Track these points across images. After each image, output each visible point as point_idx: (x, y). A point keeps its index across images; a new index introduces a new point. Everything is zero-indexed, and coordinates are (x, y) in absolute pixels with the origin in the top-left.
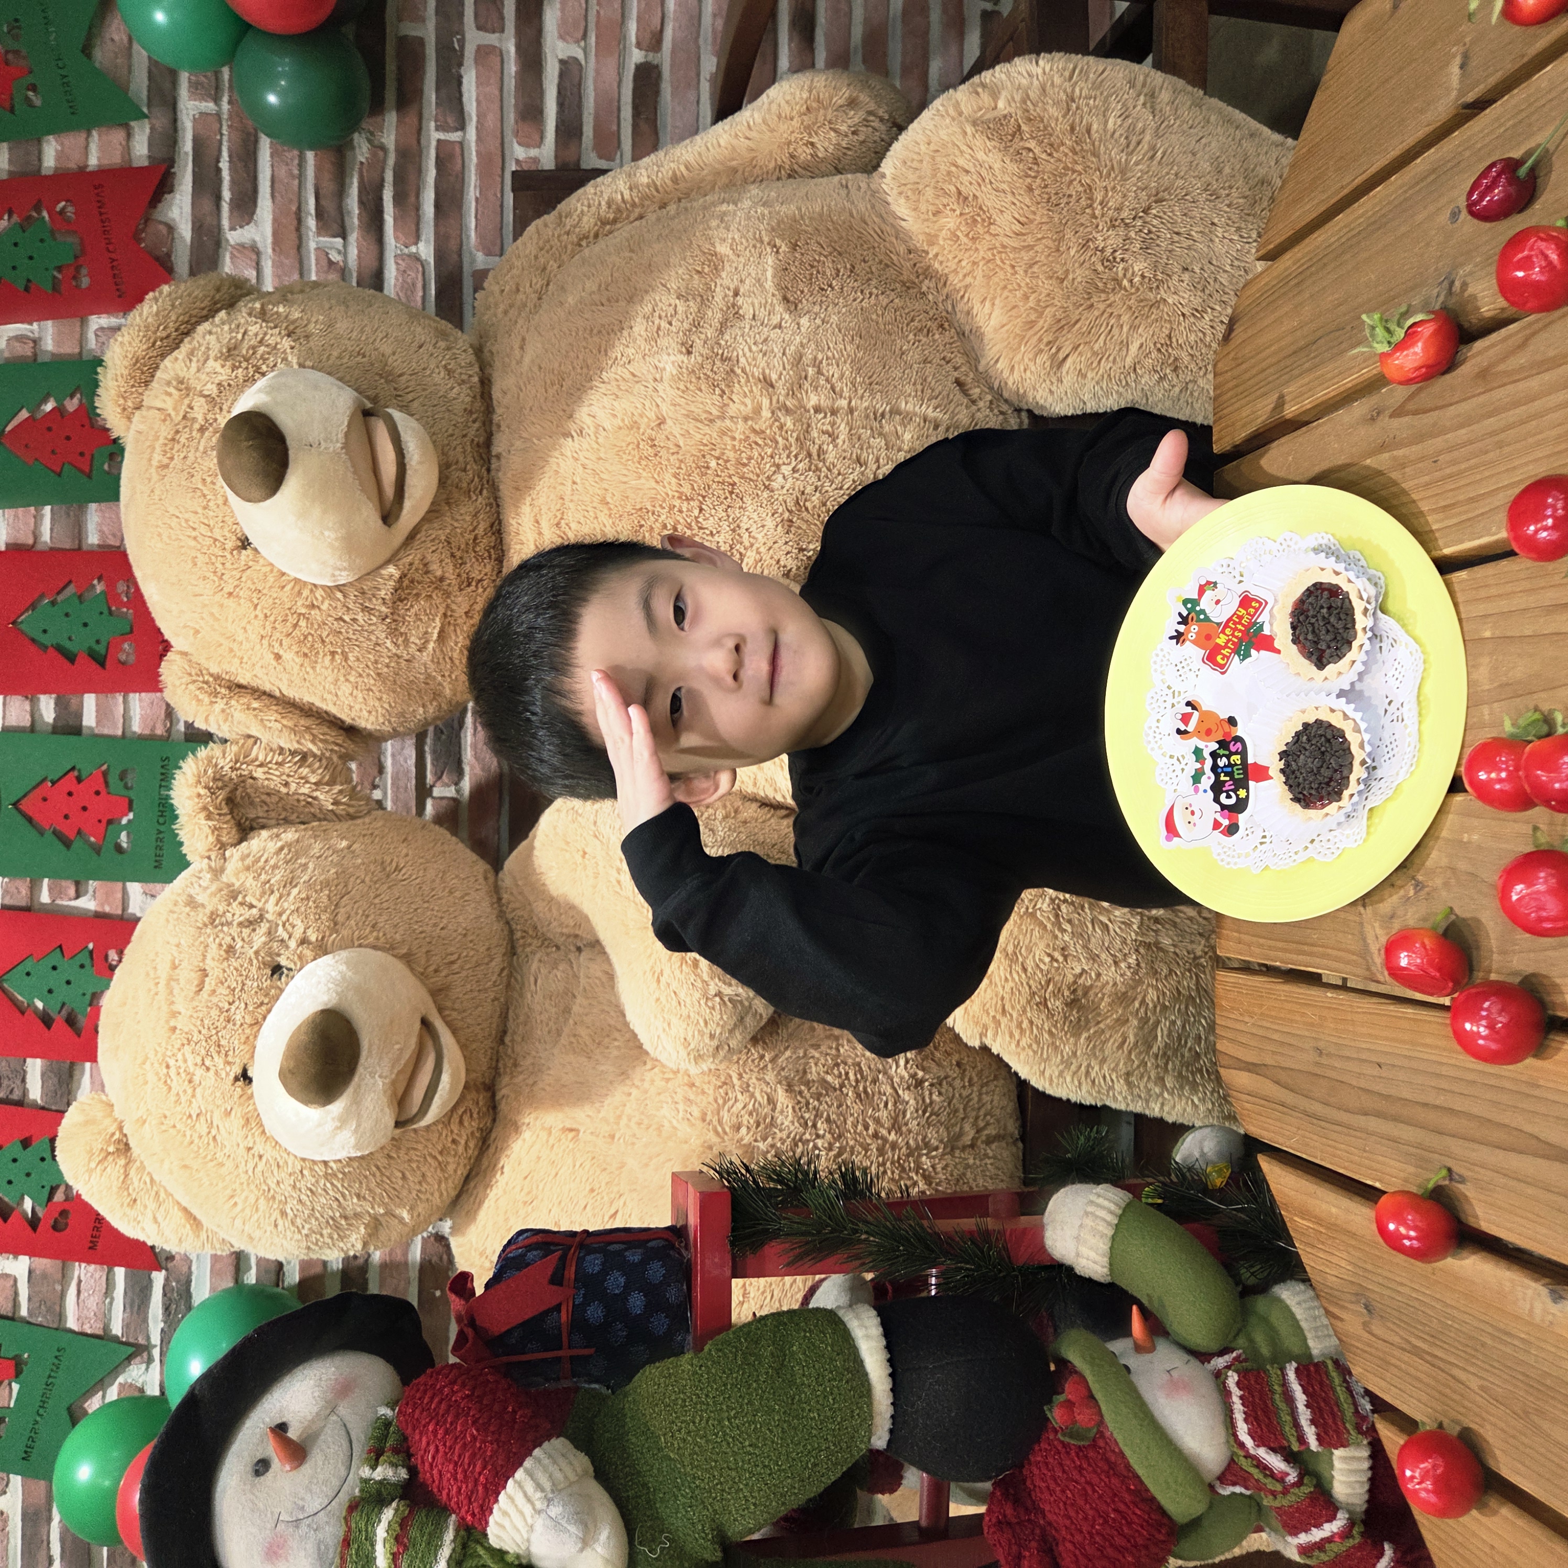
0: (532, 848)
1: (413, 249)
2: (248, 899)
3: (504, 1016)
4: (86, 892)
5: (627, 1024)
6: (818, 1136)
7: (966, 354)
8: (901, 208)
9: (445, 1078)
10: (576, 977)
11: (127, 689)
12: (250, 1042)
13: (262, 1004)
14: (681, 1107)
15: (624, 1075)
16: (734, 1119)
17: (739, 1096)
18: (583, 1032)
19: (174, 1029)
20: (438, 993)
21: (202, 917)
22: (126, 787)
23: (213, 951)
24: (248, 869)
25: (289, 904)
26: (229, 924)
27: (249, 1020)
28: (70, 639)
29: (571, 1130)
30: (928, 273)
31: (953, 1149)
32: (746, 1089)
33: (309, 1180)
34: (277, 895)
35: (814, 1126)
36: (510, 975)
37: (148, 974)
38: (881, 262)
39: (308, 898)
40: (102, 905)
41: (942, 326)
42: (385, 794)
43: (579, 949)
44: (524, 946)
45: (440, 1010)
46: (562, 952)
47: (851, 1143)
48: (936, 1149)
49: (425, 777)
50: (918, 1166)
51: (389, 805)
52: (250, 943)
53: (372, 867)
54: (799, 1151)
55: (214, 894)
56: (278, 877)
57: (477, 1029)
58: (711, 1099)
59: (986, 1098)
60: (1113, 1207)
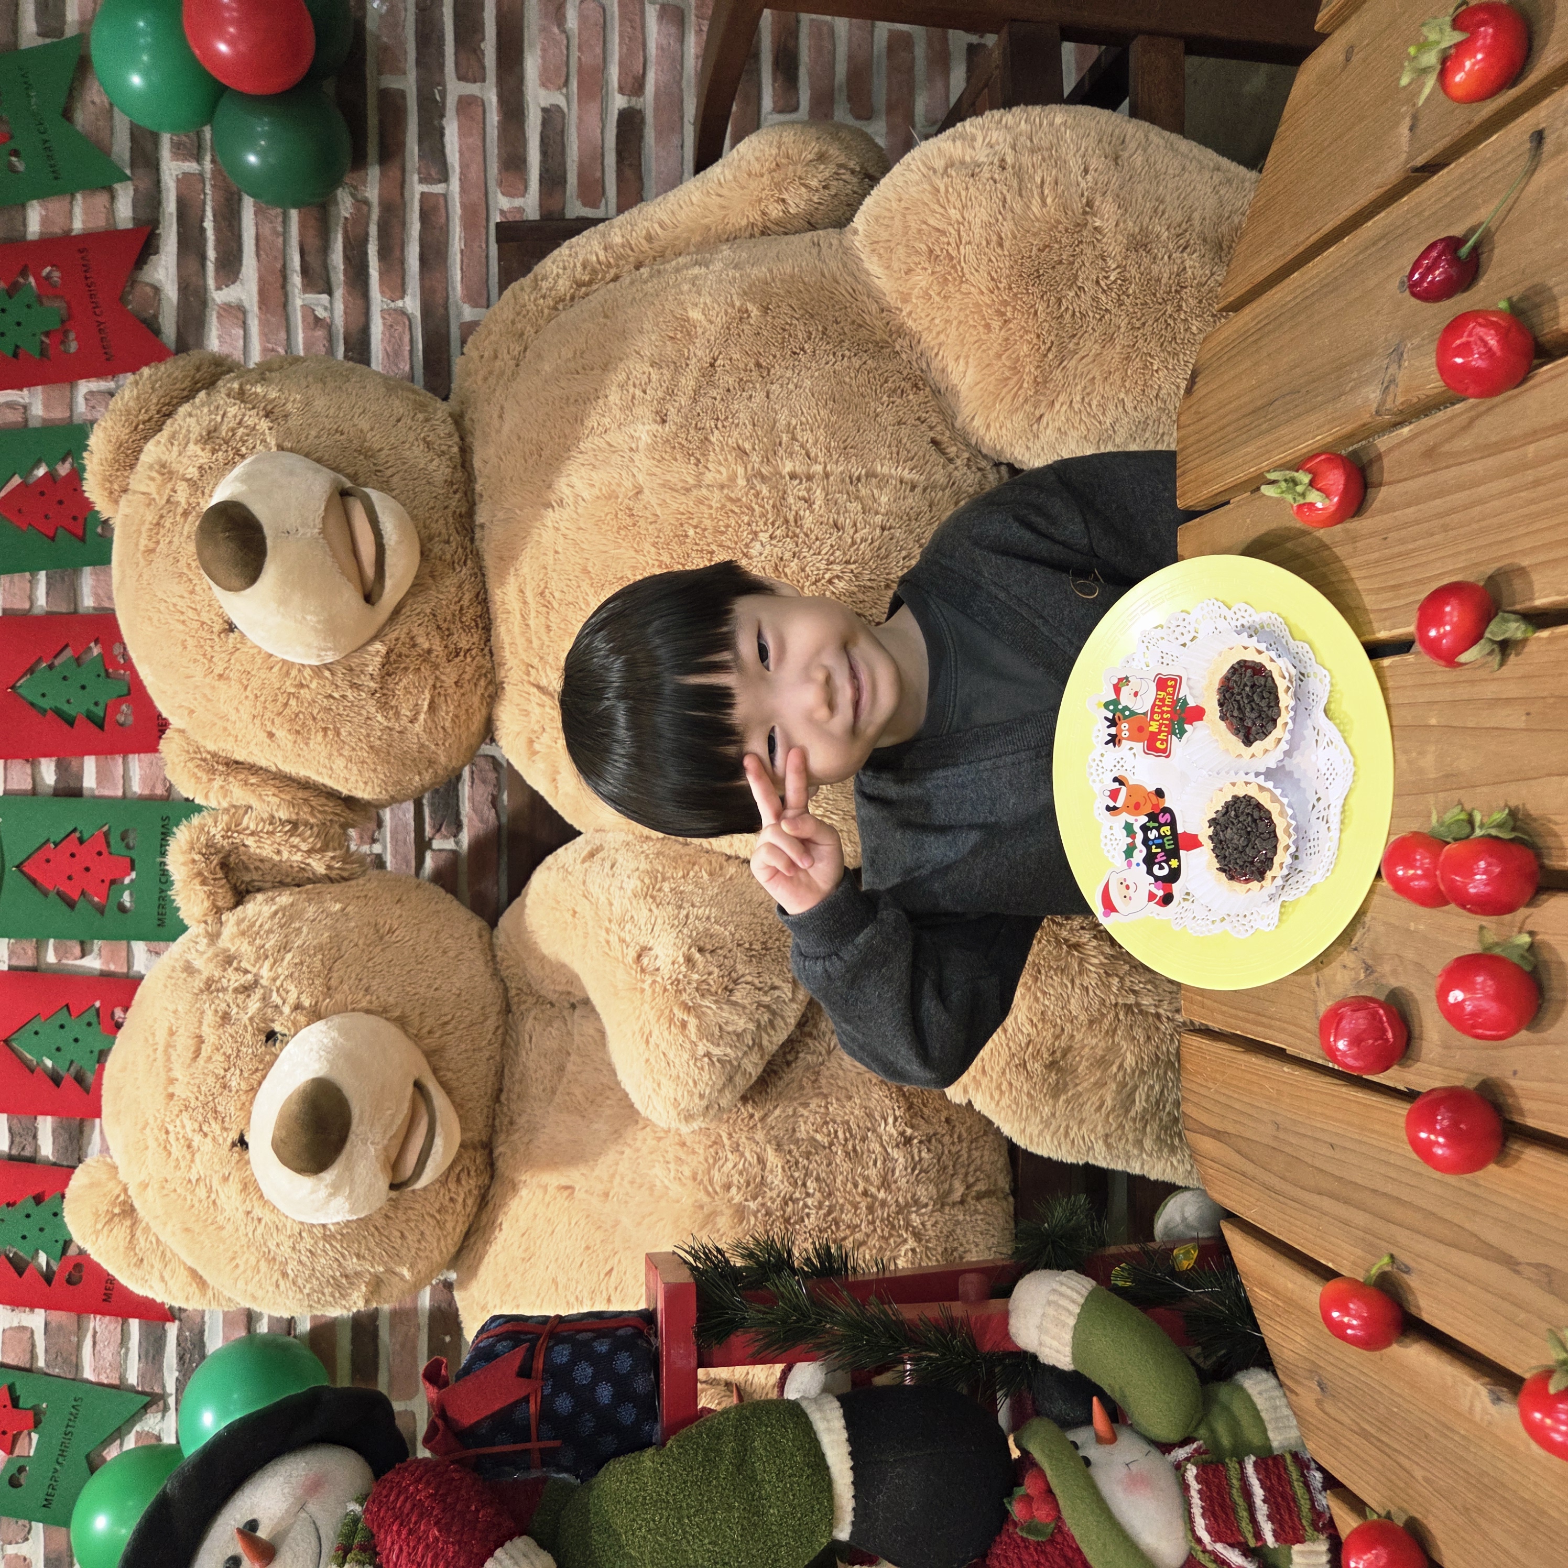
0: (523, 906)
1: (400, 303)
2: (244, 965)
3: (500, 1074)
4: (91, 951)
5: (618, 1083)
6: (808, 1195)
7: (941, 412)
8: (873, 266)
9: (438, 1142)
10: (569, 1034)
11: (126, 751)
12: (246, 1109)
13: (257, 1070)
14: (672, 1166)
15: (617, 1134)
16: (725, 1179)
17: (730, 1156)
18: (577, 1091)
19: (171, 1096)
20: (430, 1055)
21: (198, 983)
22: (128, 847)
23: (210, 1018)
24: (243, 934)
25: (283, 970)
26: (224, 990)
27: (244, 1086)
28: (68, 702)
29: (567, 1188)
30: (901, 331)
31: (943, 1205)
32: (736, 1148)
33: (308, 1242)
34: (271, 960)
35: (804, 1185)
36: (506, 1033)
37: (146, 1040)
38: (853, 322)
39: (302, 963)
40: (108, 963)
41: (916, 385)
42: (385, 847)
43: (573, 1006)
44: (519, 1003)
45: (435, 1071)
46: (556, 1009)
47: (841, 1201)
48: (926, 1205)
49: (423, 830)
50: (908, 1224)
51: (389, 859)
52: (245, 1008)
53: (365, 930)
54: (789, 1210)
55: (210, 960)
56: (272, 942)
57: (473, 1089)
58: (701, 1159)
59: (976, 1154)
60: (1075, 1296)
